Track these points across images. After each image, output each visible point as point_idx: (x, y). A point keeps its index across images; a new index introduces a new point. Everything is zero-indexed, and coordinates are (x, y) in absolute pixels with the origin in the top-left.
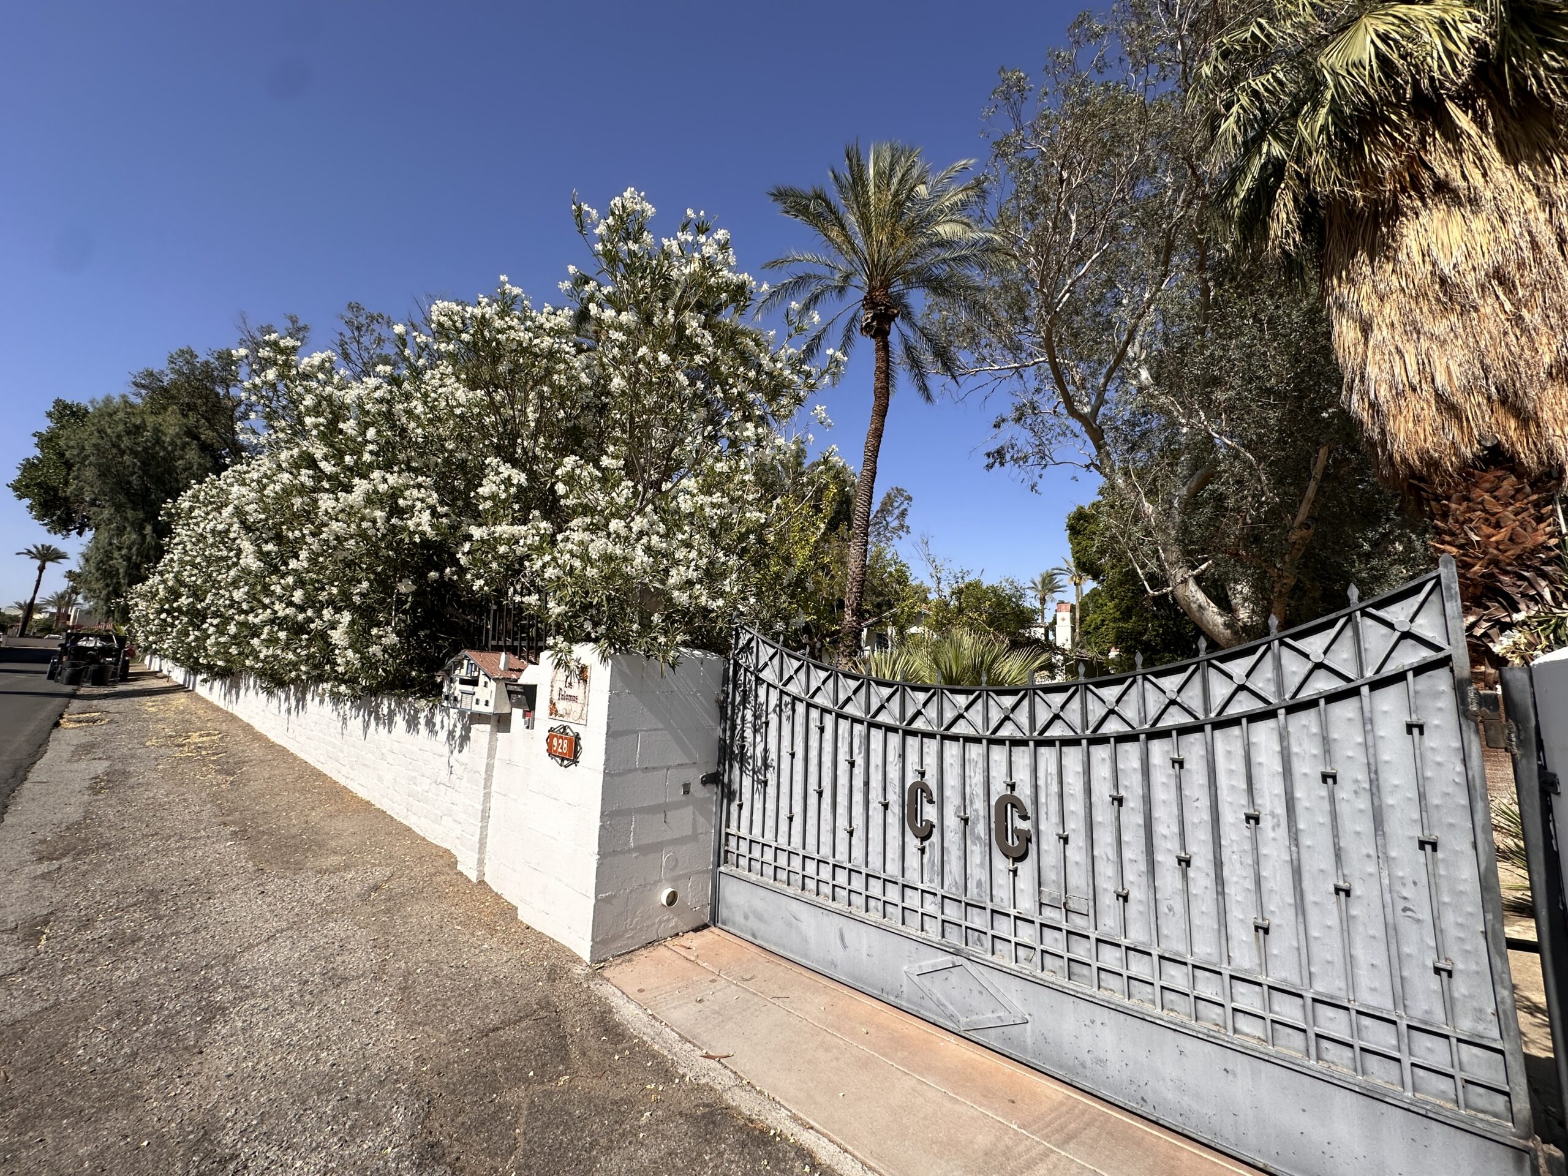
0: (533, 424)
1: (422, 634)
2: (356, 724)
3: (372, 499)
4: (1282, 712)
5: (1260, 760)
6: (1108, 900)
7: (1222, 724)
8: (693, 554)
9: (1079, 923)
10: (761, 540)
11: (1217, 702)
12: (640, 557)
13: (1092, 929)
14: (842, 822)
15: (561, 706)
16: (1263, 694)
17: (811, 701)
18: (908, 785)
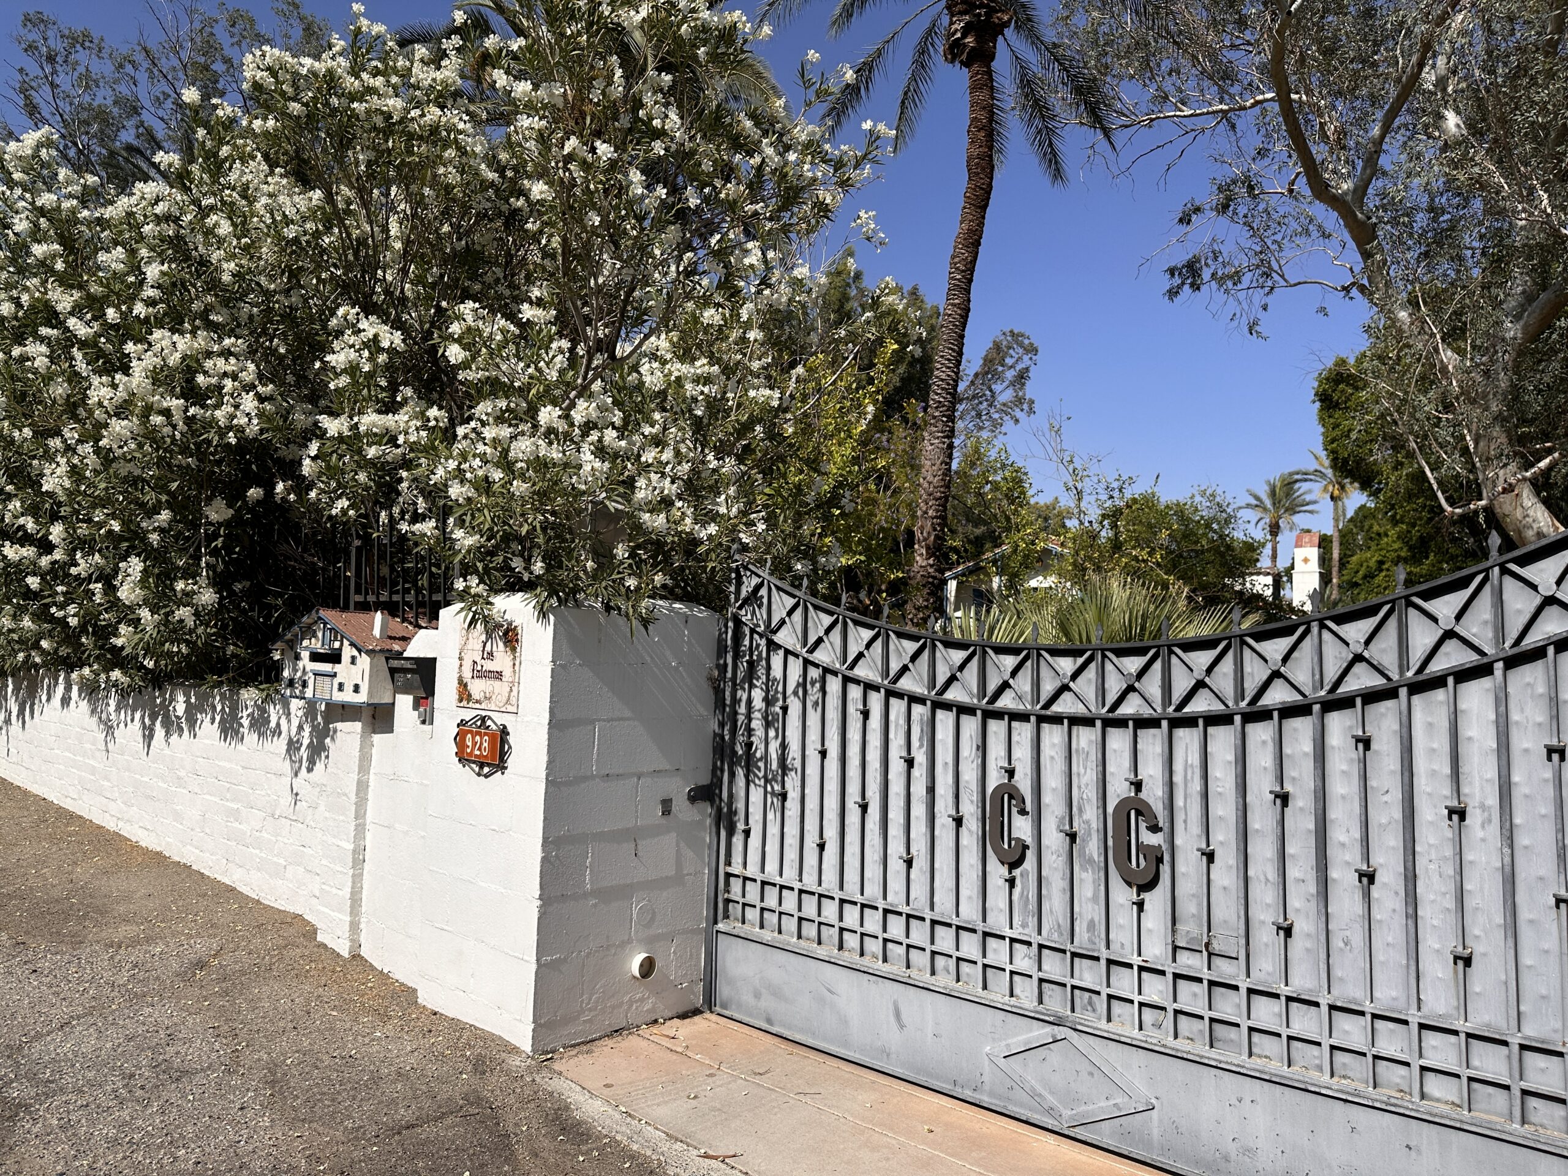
0: (398, 245)
1: (238, 587)
2: (130, 731)
3: (160, 378)
4: (1499, 666)
5: (1470, 734)
6: (1265, 937)
7: (1422, 686)
8: (668, 455)
9: (1225, 970)
10: (773, 434)
11: (1417, 655)
12: (588, 460)
13: (1243, 976)
14: (896, 848)
15: (477, 688)
16: (1476, 641)
17: (849, 673)
18: (990, 790)
